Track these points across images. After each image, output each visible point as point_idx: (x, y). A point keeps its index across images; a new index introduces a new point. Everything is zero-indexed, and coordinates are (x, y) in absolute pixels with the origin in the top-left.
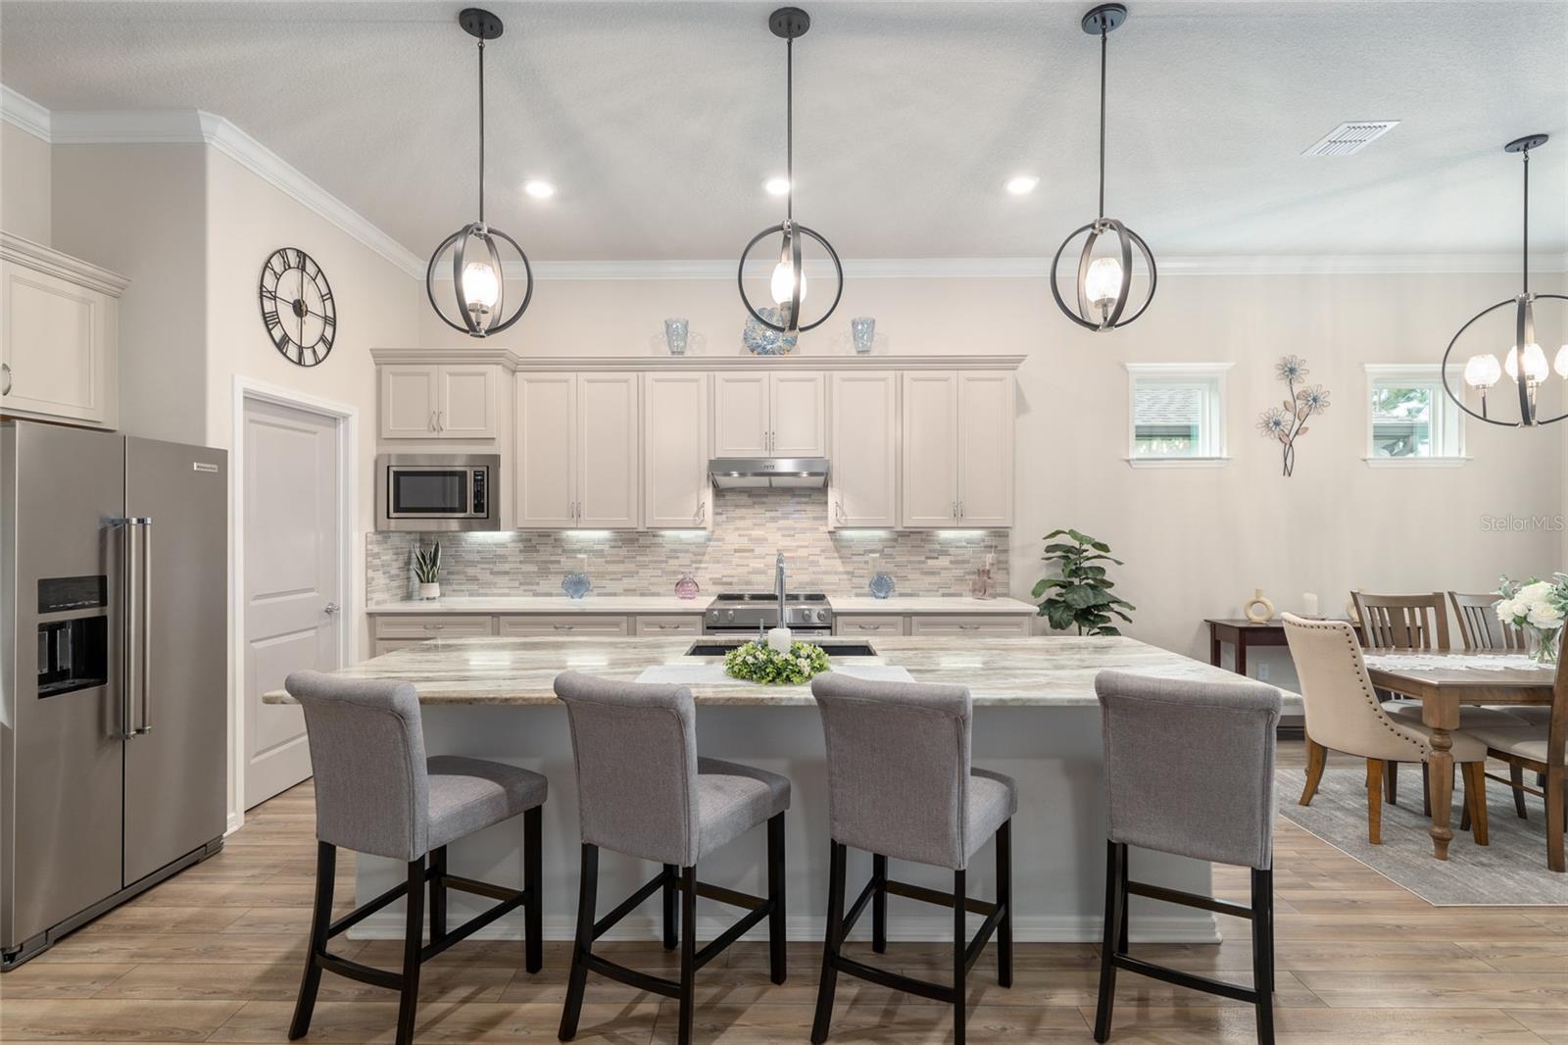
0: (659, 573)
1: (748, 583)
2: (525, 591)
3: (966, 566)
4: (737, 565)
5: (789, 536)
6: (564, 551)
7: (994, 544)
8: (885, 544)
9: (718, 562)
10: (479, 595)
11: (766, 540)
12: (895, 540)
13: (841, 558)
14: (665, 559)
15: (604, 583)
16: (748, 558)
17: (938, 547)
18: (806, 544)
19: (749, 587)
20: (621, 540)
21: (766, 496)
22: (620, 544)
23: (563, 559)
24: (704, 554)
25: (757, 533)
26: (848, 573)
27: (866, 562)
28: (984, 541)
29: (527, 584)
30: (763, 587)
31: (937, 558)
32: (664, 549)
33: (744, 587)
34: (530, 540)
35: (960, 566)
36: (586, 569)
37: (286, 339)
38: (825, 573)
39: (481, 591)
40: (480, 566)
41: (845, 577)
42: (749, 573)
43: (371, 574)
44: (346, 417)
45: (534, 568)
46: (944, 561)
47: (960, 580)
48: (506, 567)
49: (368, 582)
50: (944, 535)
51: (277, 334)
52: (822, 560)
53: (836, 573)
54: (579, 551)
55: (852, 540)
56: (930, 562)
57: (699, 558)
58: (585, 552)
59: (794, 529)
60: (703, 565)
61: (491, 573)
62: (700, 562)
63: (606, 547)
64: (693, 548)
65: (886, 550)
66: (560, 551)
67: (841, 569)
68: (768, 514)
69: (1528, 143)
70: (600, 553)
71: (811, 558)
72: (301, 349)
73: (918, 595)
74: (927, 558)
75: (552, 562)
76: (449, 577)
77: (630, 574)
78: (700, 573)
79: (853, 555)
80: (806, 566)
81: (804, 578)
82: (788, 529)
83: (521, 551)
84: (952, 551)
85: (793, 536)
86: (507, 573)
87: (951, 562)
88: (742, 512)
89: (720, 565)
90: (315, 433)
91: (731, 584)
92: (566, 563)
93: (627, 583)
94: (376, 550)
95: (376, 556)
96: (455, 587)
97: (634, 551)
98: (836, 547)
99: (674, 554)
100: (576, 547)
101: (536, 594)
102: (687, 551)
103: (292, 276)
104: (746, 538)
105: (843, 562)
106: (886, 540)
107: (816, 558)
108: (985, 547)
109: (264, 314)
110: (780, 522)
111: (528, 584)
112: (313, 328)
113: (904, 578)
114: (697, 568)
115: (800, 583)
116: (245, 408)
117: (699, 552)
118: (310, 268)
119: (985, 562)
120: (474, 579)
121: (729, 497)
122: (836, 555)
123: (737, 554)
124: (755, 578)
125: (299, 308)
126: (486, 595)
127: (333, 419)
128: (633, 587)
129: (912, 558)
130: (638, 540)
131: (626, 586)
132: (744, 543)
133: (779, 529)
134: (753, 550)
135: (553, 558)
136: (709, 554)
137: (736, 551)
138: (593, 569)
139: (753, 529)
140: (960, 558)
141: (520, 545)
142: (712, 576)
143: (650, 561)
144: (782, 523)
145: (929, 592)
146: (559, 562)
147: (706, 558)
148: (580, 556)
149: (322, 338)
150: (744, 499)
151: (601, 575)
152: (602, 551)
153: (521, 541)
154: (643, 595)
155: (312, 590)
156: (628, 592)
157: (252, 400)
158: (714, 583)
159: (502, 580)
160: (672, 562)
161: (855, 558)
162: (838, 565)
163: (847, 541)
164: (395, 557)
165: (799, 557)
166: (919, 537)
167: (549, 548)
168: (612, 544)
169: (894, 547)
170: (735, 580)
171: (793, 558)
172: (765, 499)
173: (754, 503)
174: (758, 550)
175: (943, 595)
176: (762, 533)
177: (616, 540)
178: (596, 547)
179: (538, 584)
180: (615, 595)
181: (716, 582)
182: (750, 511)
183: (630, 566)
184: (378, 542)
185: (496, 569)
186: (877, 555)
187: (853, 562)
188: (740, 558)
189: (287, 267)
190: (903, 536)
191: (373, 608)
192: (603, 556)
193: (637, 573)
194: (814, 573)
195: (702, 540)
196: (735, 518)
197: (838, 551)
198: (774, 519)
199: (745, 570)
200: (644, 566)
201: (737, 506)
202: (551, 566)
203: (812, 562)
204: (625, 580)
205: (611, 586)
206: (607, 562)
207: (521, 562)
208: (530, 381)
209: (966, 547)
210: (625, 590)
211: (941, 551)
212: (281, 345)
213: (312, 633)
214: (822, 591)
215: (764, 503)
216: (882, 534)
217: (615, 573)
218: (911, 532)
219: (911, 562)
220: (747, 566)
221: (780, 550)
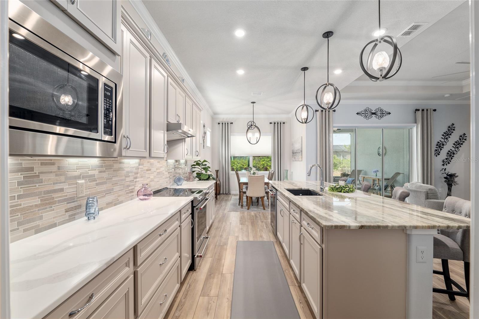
2: (25, 230)
4: (147, 178)
6: (68, 178)
11: (154, 164)
13: (168, 171)
14: (125, 178)
18: (162, 166)
20: (104, 166)
22: (103, 169)
23: (65, 186)
24: (138, 173)
27: (172, 172)
32: (124, 172)
34: (32, 169)
38: (165, 178)
41: (169, 179)
42: (151, 181)
45: (37, 201)
52: (165, 173)
54: (79, 177)
55: (169, 164)
57: (136, 176)
58: (84, 178)
60: (137, 180)
62: (137, 178)
63: (96, 172)
64: (135, 170)
66: (62, 178)
67: (168, 176)
69: (253, 103)
70: (91, 178)
75: (55, 191)
78: (137, 184)
80: (162, 176)
81: (161, 181)
83: (20, 184)
85: (160, 162)
89: (143, 179)
92: (69, 190)
97: (111, 174)
98: (167, 167)
99: (128, 174)
101: (38, 230)
102: (132, 172)
105: (168, 173)
111: (29, 221)
114: (136, 182)
128: (110, 200)
130: (112, 166)
132: (149, 166)
135: (57, 187)
136: (140, 173)
137: (148, 170)
138: (87, 192)
141: (20, 176)
146: (62, 190)
147: (139, 175)
148: (80, 182)
152: (94, 175)
154: (115, 205)
167: (52, 176)
177: (102, 166)
178: (91, 173)
179: (41, 218)
188: (148, 174)
192: (95, 180)
193: (113, 189)
202: (55, 195)
206: (97, 184)
207: (20, 197)
220: (150, 178)
221: (157, 169)
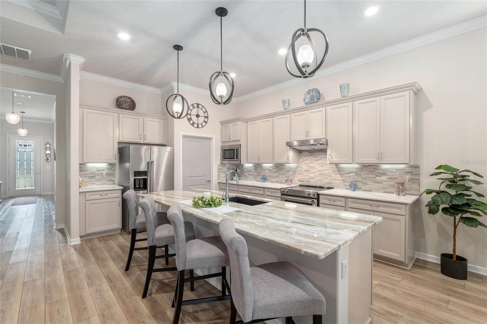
0: (284, 177)
1: (309, 182)
2: (255, 180)
3: (396, 180)
4: (306, 176)
5: (322, 166)
6: (263, 169)
7: (410, 171)
8: (358, 170)
9: (300, 174)
10: (246, 180)
11: (314, 167)
12: (362, 168)
13: (340, 174)
14: (286, 173)
15: (271, 179)
16: (309, 173)
17: (382, 172)
18: (327, 169)
19: (309, 183)
20: (275, 167)
21: (315, 152)
22: (275, 168)
24: (296, 172)
25: (311, 165)
26: (343, 180)
27: (350, 177)
28: (405, 170)
29: (255, 178)
30: (313, 183)
31: (381, 176)
32: (285, 170)
33: (308, 183)
35: (392, 180)
36: (267, 175)
37: (194, 123)
38: (334, 180)
39: (247, 179)
40: (246, 173)
41: (341, 182)
42: (310, 178)
43: (219, 173)
44: (212, 138)
45: (256, 174)
46: (384, 178)
47: (392, 186)
48: (251, 173)
49: (219, 175)
50: (385, 166)
51: (191, 122)
52: (333, 175)
53: (338, 180)
54: (266, 170)
55: (344, 168)
56: (377, 178)
57: (295, 173)
58: (267, 170)
59: (323, 164)
60: (295, 175)
61: (249, 175)
62: (295, 174)
63: (272, 169)
64: (293, 170)
65: (358, 173)
67: (340, 179)
68: (315, 159)
70: (270, 170)
71: (329, 174)
72: (198, 125)
73: (372, 191)
74: (376, 176)
76: (241, 175)
77: (277, 177)
78: (295, 177)
79: (344, 173)
80: (327, 177)
81: (327, 181)
82: (322, 164)
83: (254, 169)
84: (388, 173)
85: (323, 166)
86: (251, 175)
87: (388, 178)
88: (306, 158)
89: (301, 175)
90: (205, 142)
91: (303, 181)
92: (263, 173)
93: (276, 179)
94: (221, 168)
95: (221, 169)
96: (242, 178)
97: (279, 170)
98: (338, 170)
99: (288, 171)
100: (265, 168)
101: (257, 181)
102: (292, 170)
103: (196, 109)
104: (308, 167)
105: (341, 176)
106: (359, 168)
107: (331, 174)
108: (406, 172)
109: (188, 119)
110: (319, 161)
112: (201, 120)
113: (366, 184)
114: (294, 176)
115: (325, 183)
116: (183, 138)
117: (295, 171)
118: (200, 107)
119: (406, 179)
120: (245, 176)
121: (303, 153)
122: (338, 173)
123: (305, 172)
124: (310, 180)
125: (198, 116)
126: (247, 180)
127: (210, 139)
128: (278, 180)
129: (369, 176)
130: (279, 167)
131: (277, 180)
132: (307, 168)
133: (318, 164)
134: (310, 171)
136: (298, 171)
137: (305, 171)
138: (269, 175)
139: (310, 164)
140: (393, 177)
141: (254, 167)
142: (298, 179)
143: (282, 173)
144: (319, 162)
145: (377, 190)
146: (261, 172)
147: (297, 173)
149: (204, 121)
150: (307, 154)
151: (271, 177)
152: (271, 170)
153: (254, 166)
154: (280, 183)
155: (204, 176)
156: (277, 182)
157: (184, 137)
158: (299, 181)
159: (250, 176)
160: (287, 173)
161: (345, 175)
162: (339, 177)
163: (342, 168)
164: (227, 170)
165: (325, 174)
166: (372, 167)
167: (260, 168)
168: (273, 168)
169: (362, 171)
170: (305, 180)
171: (323, 174)
172: (314, 154)
173: (311, 155)
174: (312, 171)
175: (384, 192)
176: (313, 165)
177: (274, 167)
178: (270, 169)
179: (257, 178)
180: (274, 182)
181: (300, 181)
182: (309, 158)
183: (277, 174)
184: (222, 166)
185: (250, 174)
186: (354, 174)
187: (345, 176)
188: (306, 173)
189: (194, 108)
190: (365, 167)
191: (220, 181)
192: (271, 171)
193: (279, 176)
194: (330, 179)
195: (296, 167)
196: (305, 160)
197: (339, 172)
198: (317, 160)
199: (308, 177)
200: (280, 174)
201: (305, 156)
202: (260, 173)
203: (329, 175)
204: (276, 178)
205: (273, 180)
206: (272, 173)
208: (250, 124)
209: (395, 172)
210: (276, 181)
211: (383, 173)
212: (193, 124)
213: (204, 185)
214: (333, 186)
215: (314, 155)
216: (357, 166)
217: (274, 176)
218: (368, 165)
219: (369, 177)
220: (309, 176)
221: (318, 171)
